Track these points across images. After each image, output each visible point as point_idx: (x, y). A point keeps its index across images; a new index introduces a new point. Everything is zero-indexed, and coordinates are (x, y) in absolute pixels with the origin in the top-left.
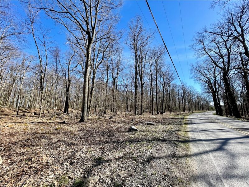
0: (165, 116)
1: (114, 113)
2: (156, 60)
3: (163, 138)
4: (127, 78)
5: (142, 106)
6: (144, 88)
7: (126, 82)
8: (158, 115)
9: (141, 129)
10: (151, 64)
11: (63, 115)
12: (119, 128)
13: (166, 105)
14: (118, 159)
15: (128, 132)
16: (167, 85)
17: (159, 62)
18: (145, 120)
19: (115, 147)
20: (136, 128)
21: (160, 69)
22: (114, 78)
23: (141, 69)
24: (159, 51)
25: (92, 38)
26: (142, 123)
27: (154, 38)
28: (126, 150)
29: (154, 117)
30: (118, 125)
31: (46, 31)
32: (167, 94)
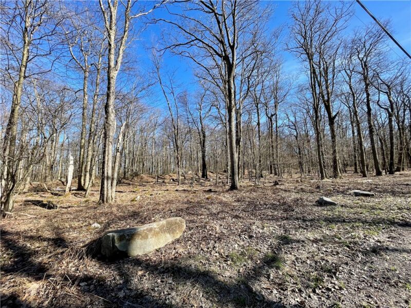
0: (402, 179)
1: (276, 176)
2: (361, 61)
3: (402, 220)
4: (294, 110)
5: (335, 161)
6: (335, 125)
7: (292, 119)
8: (380, 177)
9: (342, 203)
10: (348, 72)
11: (202, 181)
12: (298, 200)
13: (401, 154)
14: (316, 241)
15: (318, 206)
16: (402, 108)
17: (372, 60)
18: (347, 187)
19: (301, 225)
20: (332, 200)
21: (377, 75)
22: (269, 116)
23: (327, 88)
24: (370, 37)
25: (233, 63)
26: (342, 192)
27: (351, 14)
28: (325, 232)
29: (369, 181)
30: (294, 196)
31: (172, 74)
32: (402, 129)
